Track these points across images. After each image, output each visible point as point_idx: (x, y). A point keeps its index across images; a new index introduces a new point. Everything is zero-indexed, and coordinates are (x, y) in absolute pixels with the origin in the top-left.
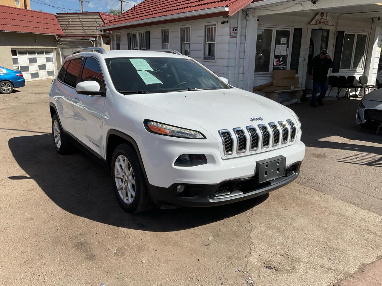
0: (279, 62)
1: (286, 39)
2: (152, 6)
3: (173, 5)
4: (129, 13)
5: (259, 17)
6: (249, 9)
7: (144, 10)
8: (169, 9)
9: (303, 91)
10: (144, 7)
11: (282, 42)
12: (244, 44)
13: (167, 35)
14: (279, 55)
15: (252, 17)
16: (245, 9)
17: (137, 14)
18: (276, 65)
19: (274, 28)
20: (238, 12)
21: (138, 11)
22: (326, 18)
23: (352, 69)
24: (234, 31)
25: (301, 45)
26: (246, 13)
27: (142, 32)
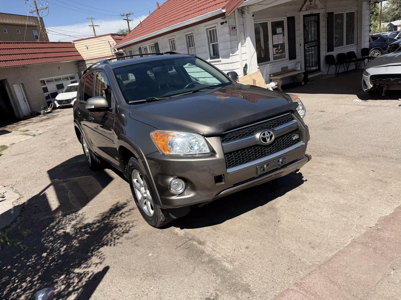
0: (278, 51)
1: (281, 29)
2: (156, 19)
3: (175, 16)
4: (137, 30)
5: (254, 12)
6: (243, 7)
7: (149, 24)
8: (172, 20)
9: (304, 73)
10: (149, 22)
11: (278, 32)
13: (174, 43)
14: (276, 45)
15: (247, 14)
16: (240, 8)
17: (143, 29)
18: (275, 54)
19: (268, 20)
20: (234, 11)
21: (144, 27)
22: (315, 3)
23: (346, 46)
24: (233, 30)
25: (296, 32)
26: (242, 11)
27: (151, 45)
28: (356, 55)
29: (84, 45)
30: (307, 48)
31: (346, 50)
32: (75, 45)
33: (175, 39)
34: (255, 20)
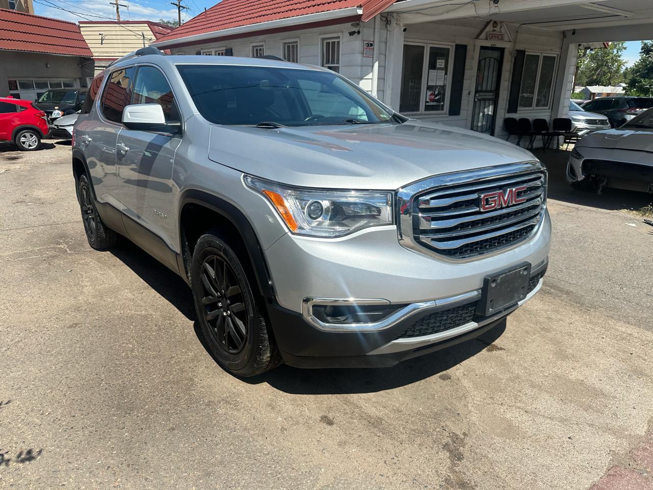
0: (434, 97)
1: (443, 61)
2: (233, 9)
3: (270, 8)
4: (197, 21)
5: (405, 25)
6: (390, 12)
7: (221, 16)
8: (264, 13)
10: (222, 12)
11: (438, 66)
12: (383, 68)
14: (433, 86)
15: (395, 25)
16: (385, 13)
17: (208, 22)
18: (429, 101)
19: (426, 43)
20: (375, 17)
21: (212, 18)
22: (501, 30)
23: (535, 108)
24: (369, 47)
25: (466, 71)
26: (387, 19)
27: (220, 51)
28: (548, 125)
29: (98, 33)
30: (479, 100)
31: (533, 115)
32: (82, 29)
33: (264, 47)
34: (407, 40)
